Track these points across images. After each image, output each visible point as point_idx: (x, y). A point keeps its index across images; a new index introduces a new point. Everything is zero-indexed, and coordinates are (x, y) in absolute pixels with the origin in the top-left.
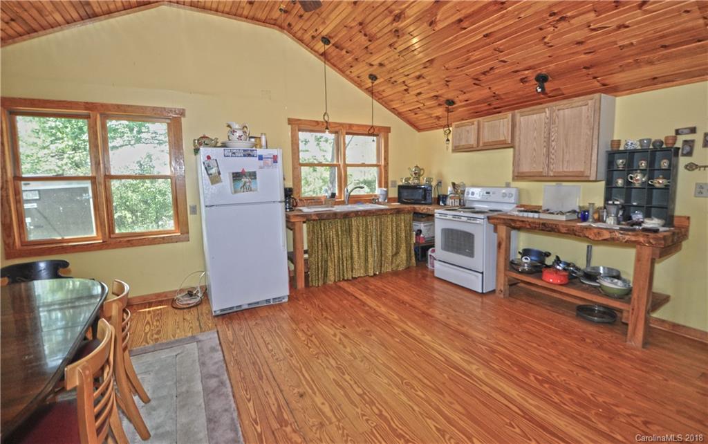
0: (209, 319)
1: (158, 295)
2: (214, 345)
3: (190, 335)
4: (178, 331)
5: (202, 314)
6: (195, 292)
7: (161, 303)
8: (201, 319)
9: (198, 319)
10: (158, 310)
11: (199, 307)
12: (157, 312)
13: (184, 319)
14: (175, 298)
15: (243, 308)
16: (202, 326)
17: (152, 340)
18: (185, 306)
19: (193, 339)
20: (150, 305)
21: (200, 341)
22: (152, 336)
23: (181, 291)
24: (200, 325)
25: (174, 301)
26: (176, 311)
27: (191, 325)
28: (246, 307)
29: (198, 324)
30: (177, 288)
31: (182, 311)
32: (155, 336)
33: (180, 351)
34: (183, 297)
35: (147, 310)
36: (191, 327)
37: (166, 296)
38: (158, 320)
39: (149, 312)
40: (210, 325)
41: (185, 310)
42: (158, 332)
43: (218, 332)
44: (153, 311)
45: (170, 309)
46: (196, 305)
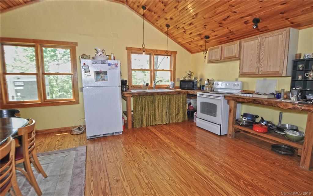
0: (85, 140)
1: (65, 128)
2: (83, 152)
3: (74, 147)
4: (70, 145)
5: (82, 138)
6: (81, 128)
7: (66, 132)
8: (81, 140)
9: (80, 140)
10: (64, 135)
11: (82, 135)
12: (64, 136)
13: (74, 140)
14: (73, 130)
15: (101, 136)
16: (81, 143)
17: (57, 148)
18: (76, 134)
19: (75, 149)
20: (61, 132)
21: (78, 150)
22: (58, 146)
23: (75, 127)
24: (80, 143)
25: (72, 131)
26: (72, 136)
27: (76, 143)
28: (102, 136)
29: (79, 142)
30: (74, 126)
31: (74, 136)
32: (59, 147)
33: (67, 154)
34: (76, 129)
35: (60, 134)
36: (76, 144)
37: (69, 129)
38: (62, 140)
39: (60, 135)
40: (84, 143)
41: (75, 136)
42: (61, 145)
43: (87, 147)
44: (62, 135)
45: (70, 135)
46: (81, 134)
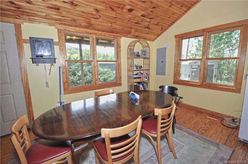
0: (234, 140)
1: (217, 114)
2: (225, 157)
3: (218, 142)
4: (214, 136)
5: (233, 134)
6: (236, 121)
7: (217, 117)
8: (230, 137)
9: (228, 137)
10: (214, 120)
11: (234, 130)
12: (213, 121)
13: (221, 131)
14: (225, 118)
16: (228, 141)
17: (201, 132)
18: (227, 125)
19: (217, 145)
20: (212, 116)
21: (219, 149)
22: (202, 130)
23: (229, 117)
24: (227, 140)
25: (224, 119)
26: (221, 125)
27: (222, 137)
29: (226, 139)
30: (228, 114)
31: (224, 126)
32: (203, 131)
33: (206, 146)
34: (229, 120)
35: (210, 118)
36: (222, 138)
37: (221, 116)
38: (210, 125)
39: (210, 119)
40: (233, 144)
41: (225, 127)
42: (205, 131)
43: (233, 151)
44: (212, 120)
45: (219, 122)
46: (233, 128)
